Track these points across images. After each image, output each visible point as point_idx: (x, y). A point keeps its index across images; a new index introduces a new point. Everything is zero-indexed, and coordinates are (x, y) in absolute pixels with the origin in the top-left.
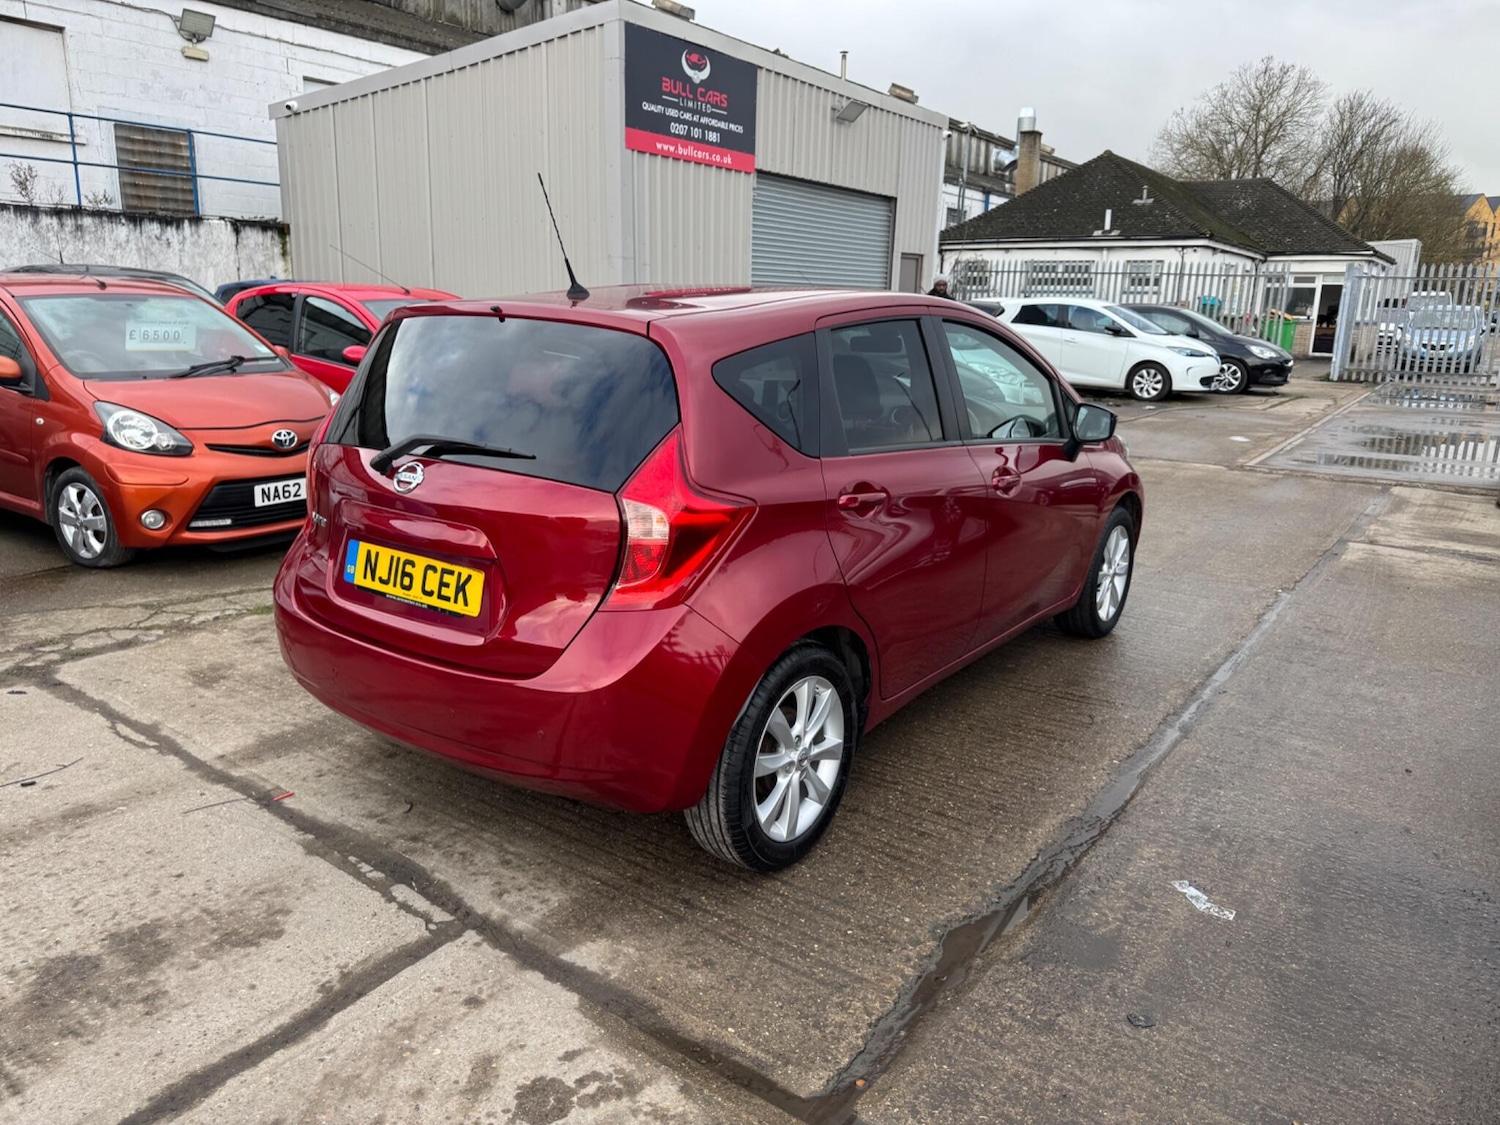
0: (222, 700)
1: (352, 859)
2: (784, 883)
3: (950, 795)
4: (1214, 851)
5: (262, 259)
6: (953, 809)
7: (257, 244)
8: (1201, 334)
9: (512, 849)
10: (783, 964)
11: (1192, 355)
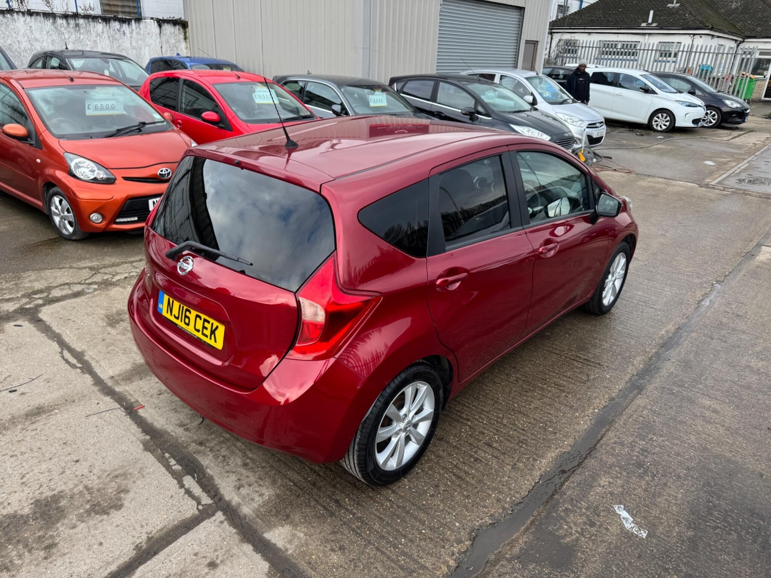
0: (119, 337)
1: (167, 455)
2: (393, 492)
3: (497, 431)
4: (643, 483)
5: (174, 41)
6: (497, 442)
7: (171, 33)
8: (698, 92)
9: (250, 455)
10: (383, 553)
11: (689, 106)
